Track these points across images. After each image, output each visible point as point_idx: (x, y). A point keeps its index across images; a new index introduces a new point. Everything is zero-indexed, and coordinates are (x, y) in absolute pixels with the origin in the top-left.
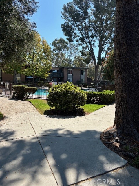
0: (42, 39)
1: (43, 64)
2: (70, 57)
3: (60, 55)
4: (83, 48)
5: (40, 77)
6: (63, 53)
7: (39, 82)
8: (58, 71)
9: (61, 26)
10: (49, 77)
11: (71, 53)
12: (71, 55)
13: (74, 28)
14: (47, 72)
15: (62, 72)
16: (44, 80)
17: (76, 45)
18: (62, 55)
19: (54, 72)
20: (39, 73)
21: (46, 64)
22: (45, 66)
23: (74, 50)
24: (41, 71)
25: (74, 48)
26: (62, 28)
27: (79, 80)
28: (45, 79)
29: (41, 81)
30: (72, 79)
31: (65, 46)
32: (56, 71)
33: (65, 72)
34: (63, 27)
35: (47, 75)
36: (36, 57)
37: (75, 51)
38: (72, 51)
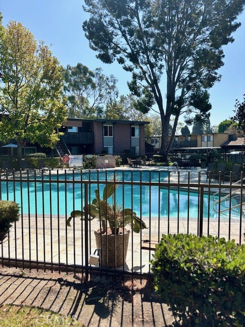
0: (38, 44)
1: (44, 111)
2: (99, 103)
3: (76, 99)
4: (135, 76)
5: (37, 144)
6: (85, 95)
7: (36, 157)
8: (79, 129)
9: (83, 27)
10: (60, 144)
11: (101, 96)
12: (100, 100)
13: (113, 32)
14: (54, 131)
15: (89, 132)
16: (48, 151)
17: (110, 78)
18: (82, 99)
19: (70, 131)
20: (34, 132)
21: (51, 111)
22: (51, 116)
23: (106, 89)
24: (40, 128)
25: (107, 85)
26: (85, 30)
27: (129, 149)
28: (49, 148)
29: (39, 154)
30: (114, 148)
31: (89, 81)
32: (74, 130)
33: (97, 131)
34: (89, 28)
35: (54, 137)
36: (25, 92)
37: (109, 90)
38: (103, 92)
